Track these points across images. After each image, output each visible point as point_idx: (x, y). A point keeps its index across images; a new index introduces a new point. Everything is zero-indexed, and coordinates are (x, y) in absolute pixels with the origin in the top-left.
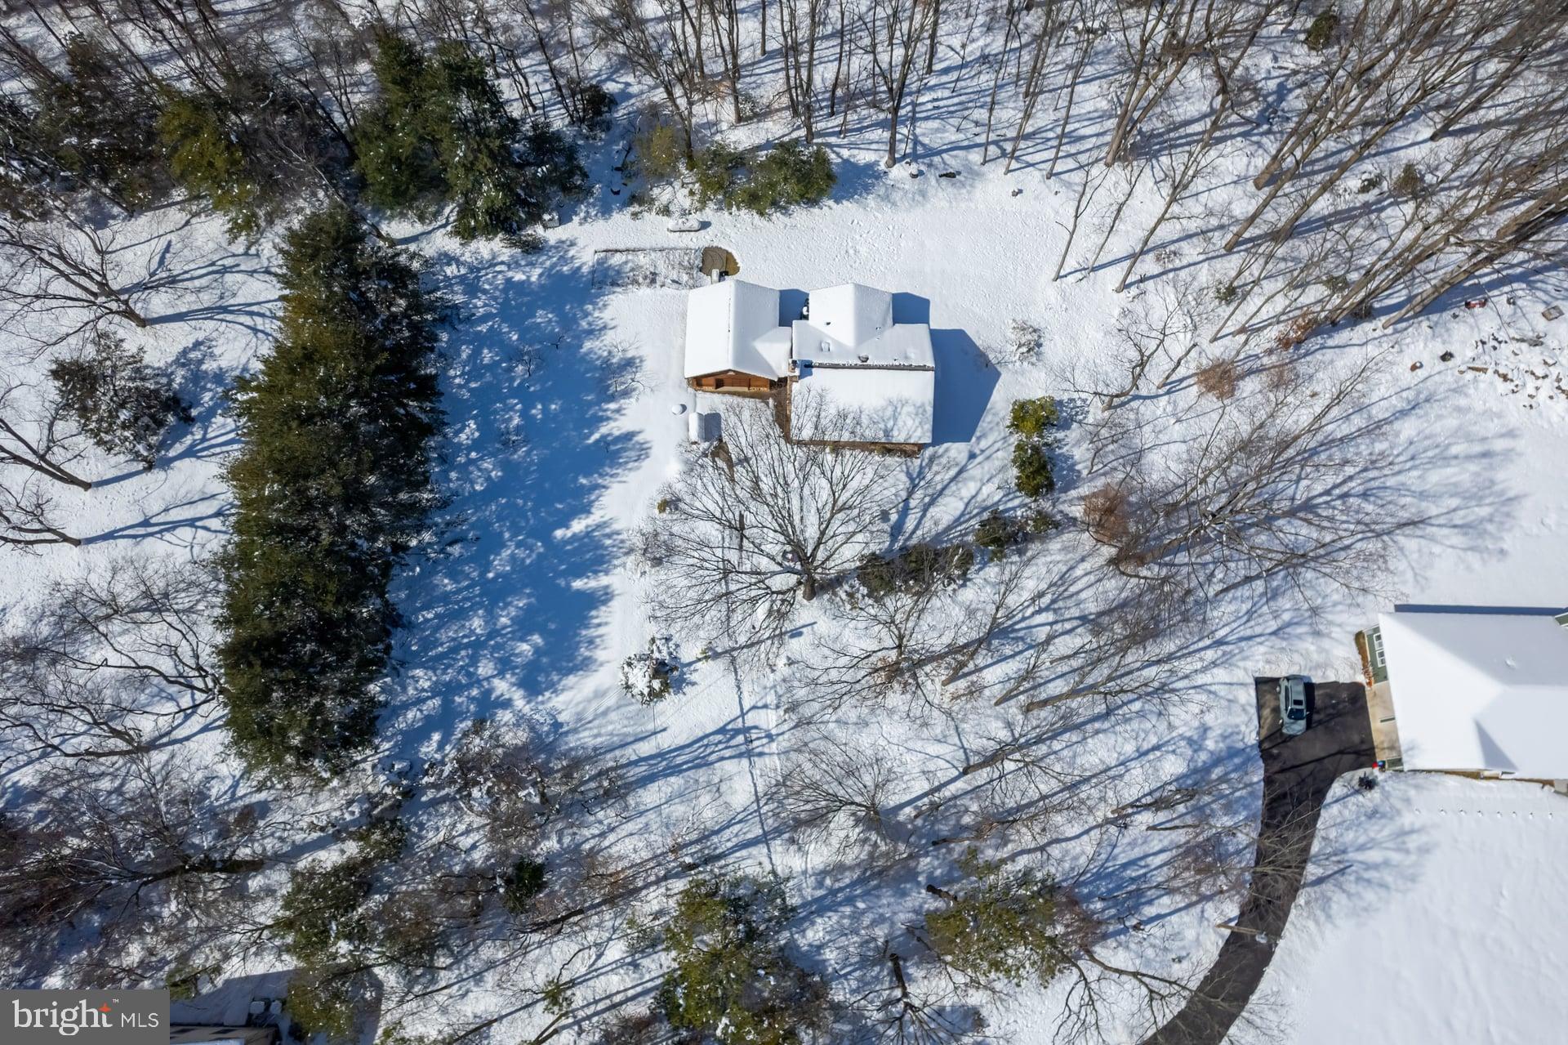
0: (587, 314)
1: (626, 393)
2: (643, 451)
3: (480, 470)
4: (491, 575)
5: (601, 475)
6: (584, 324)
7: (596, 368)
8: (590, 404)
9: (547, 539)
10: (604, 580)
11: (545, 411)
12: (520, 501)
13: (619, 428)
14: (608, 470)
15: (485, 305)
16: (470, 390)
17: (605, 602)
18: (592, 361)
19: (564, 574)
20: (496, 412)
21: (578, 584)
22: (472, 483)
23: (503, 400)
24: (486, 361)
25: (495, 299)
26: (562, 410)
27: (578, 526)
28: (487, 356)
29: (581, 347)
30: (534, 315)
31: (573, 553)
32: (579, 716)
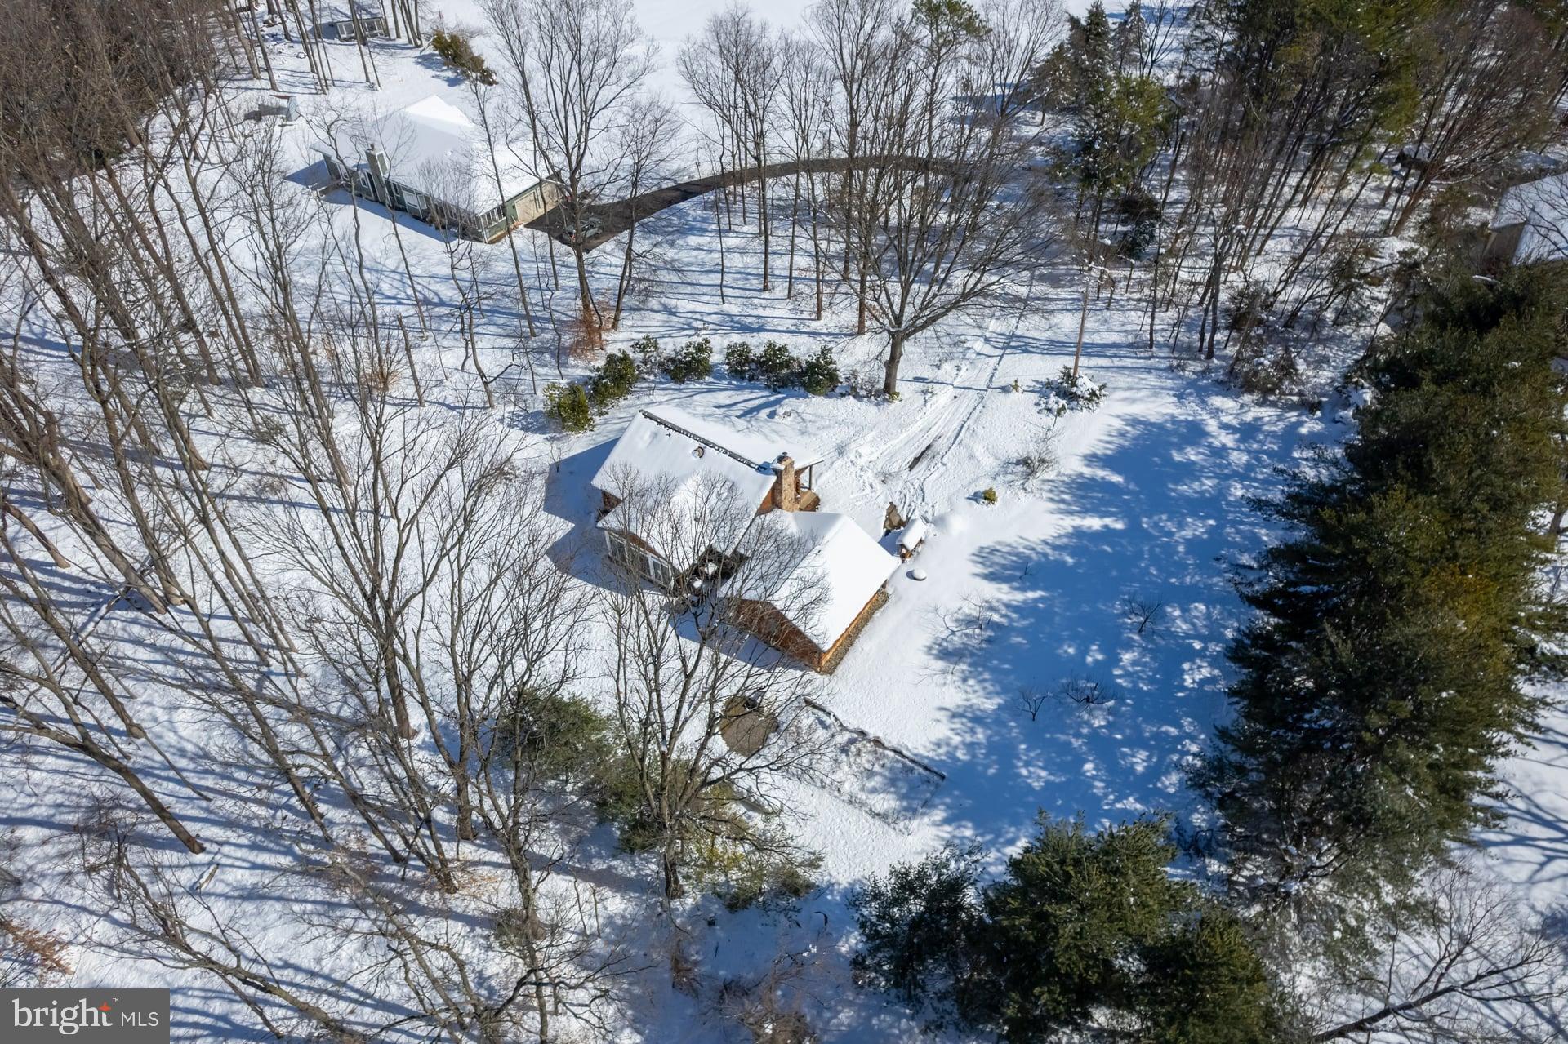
0: (970, 747)
1: (970, 622)
2: (984, 555)
3: (1193, 624)
4: (1211, 522)
5: (1045, 555)
6: (981, 735)
7: (993, 670)
8: (1022, 632)
9: (1134, 527)
10: (1088, 472)
11: (1084, 652)
12: (1153, 571)
13: (999, 590)
14: (1034, 556)
16: (1180, 726)
17: (1094, 455)
18: (995, 681)
19: (1128, 492)
20: (1151, 681)
21: (1117, 478)
22: (1208, 616)
23: (1135, 691)
24: (1143, 754)
26: (1060, 641)
27: (1094, 523)
28: (1140, 761)
29: (1000, 707)
30: (1047, 782)
31: (1109, 504)
32: (1156, 395)
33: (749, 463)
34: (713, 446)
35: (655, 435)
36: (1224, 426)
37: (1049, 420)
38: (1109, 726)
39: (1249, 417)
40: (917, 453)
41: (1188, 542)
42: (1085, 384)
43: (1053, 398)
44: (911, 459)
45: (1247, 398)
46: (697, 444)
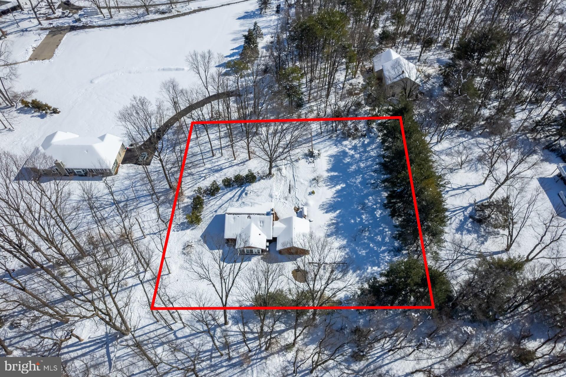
1: (329, 225)
2: (322, 207)
3: (372, 202)
4: (361, 175)
5: (334, 201)
6: (347, 250)
7: (341, 234)
8: (341, 222)
9: (347, 185)
10: (329, 174)
11: (355, 220)
12: (357, 194)
13: (331, 214)
14: (332, 202)
15: (385, 257)
16: (382, 227)
17: (328, 169)
18: (342, 237)
19: (341, 176)
20: (371, 220)
21: (336, 174)
22: (373, 199)
23: (370, 224)
24: (379, 236)
25: (382, 259)
26: (349, 220)
27: (339, 187)
28: (379, 238)
29: (347, 242)
30: (366, 253)
31: (339, 181)
32: (331, 147)
33: (263, 214)
34: (252, 214)
35: (234, 218)
36: (350, 149)
37: (313, 165)
38: (370, 234)
39: (353, 144)
40: (288, 188)
41: (360, 183)
42: (316, 152)
43: (310, 159)
44: (288, 191)
45: (350, 139)
46: (247, 216)
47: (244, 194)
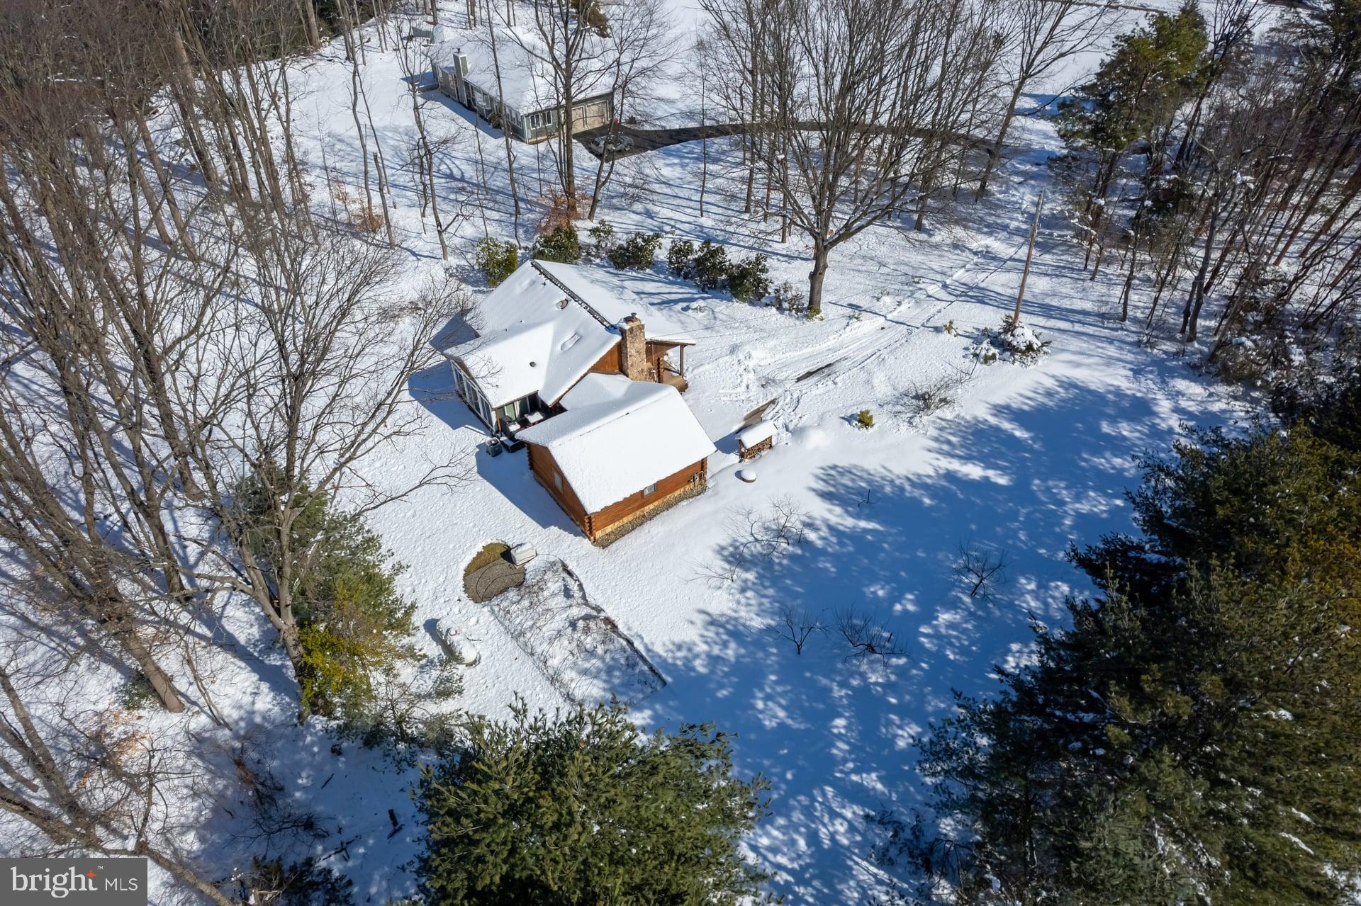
0: (714, 660)
1: (781, 533)
2: (833, 473)
3: (1046, 605)
4: (1119, 502)
5: (902, 489)
6: (730, 653)
7: (782, 590)
8: (835, 558)
9: (1020, 491)
10: (993, 420)
11: (896, 598)
12: (1022, 536)
13: (830, 511)
14: (888, 489)
15: (834, 815)
17: (1008, 407)
18: (776, 601)
19: (1031, 451)
20: (963, 651)
21: (1022, 434)
22: (1069, 599)
23: (938, 658)
25: (808, 811)
26: (874, 579)
27: (974, 471)
28: (906, 735)
29: (769, 629)
30: (782, 725)
31: (1002, 456)
32: (1108, 365)
33: (602, 321)
34: (581, 302)
35: (533, 283)
36: (1177, 410)
37: (967, 364)
38: (888, 686)
39: (1217, 407)
40: (812, 368)
41: (1079, 515)
42: (1025, 334)
43: (985, 345)
45: (1222, 389)
46: (564, 296)
47: (679, 306)
